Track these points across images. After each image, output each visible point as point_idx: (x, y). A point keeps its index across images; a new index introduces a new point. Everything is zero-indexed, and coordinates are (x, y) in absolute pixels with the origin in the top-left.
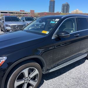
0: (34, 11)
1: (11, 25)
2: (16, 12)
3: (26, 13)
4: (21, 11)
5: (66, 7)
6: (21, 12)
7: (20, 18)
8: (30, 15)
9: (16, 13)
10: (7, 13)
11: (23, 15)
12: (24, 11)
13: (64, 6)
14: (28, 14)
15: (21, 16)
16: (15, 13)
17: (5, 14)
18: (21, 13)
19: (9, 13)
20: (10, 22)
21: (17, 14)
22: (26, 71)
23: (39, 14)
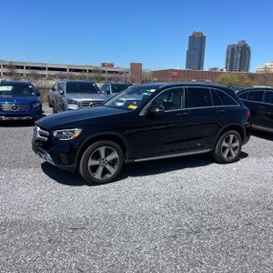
0: (141, 64)
1: (79, 100)
2: (91, 69)
3: (117, 72)
4: (103, 65)
5: (239, 55)
6: (104, 69)
7: (99, 85)
8: (128, 76)
9: (90, 71)
10: (65, 70)
11: (110, 75)
12: (112, 65)
13: (232, 51)
14: (122, 73)
15: (103, 79)
16: (85, 71)
17: (58, 72)
18: (104, 72)
19: (70, 70)
20: (79, 95)
21: (92, 75)
22: (102, 150)
23: (156, 74)
